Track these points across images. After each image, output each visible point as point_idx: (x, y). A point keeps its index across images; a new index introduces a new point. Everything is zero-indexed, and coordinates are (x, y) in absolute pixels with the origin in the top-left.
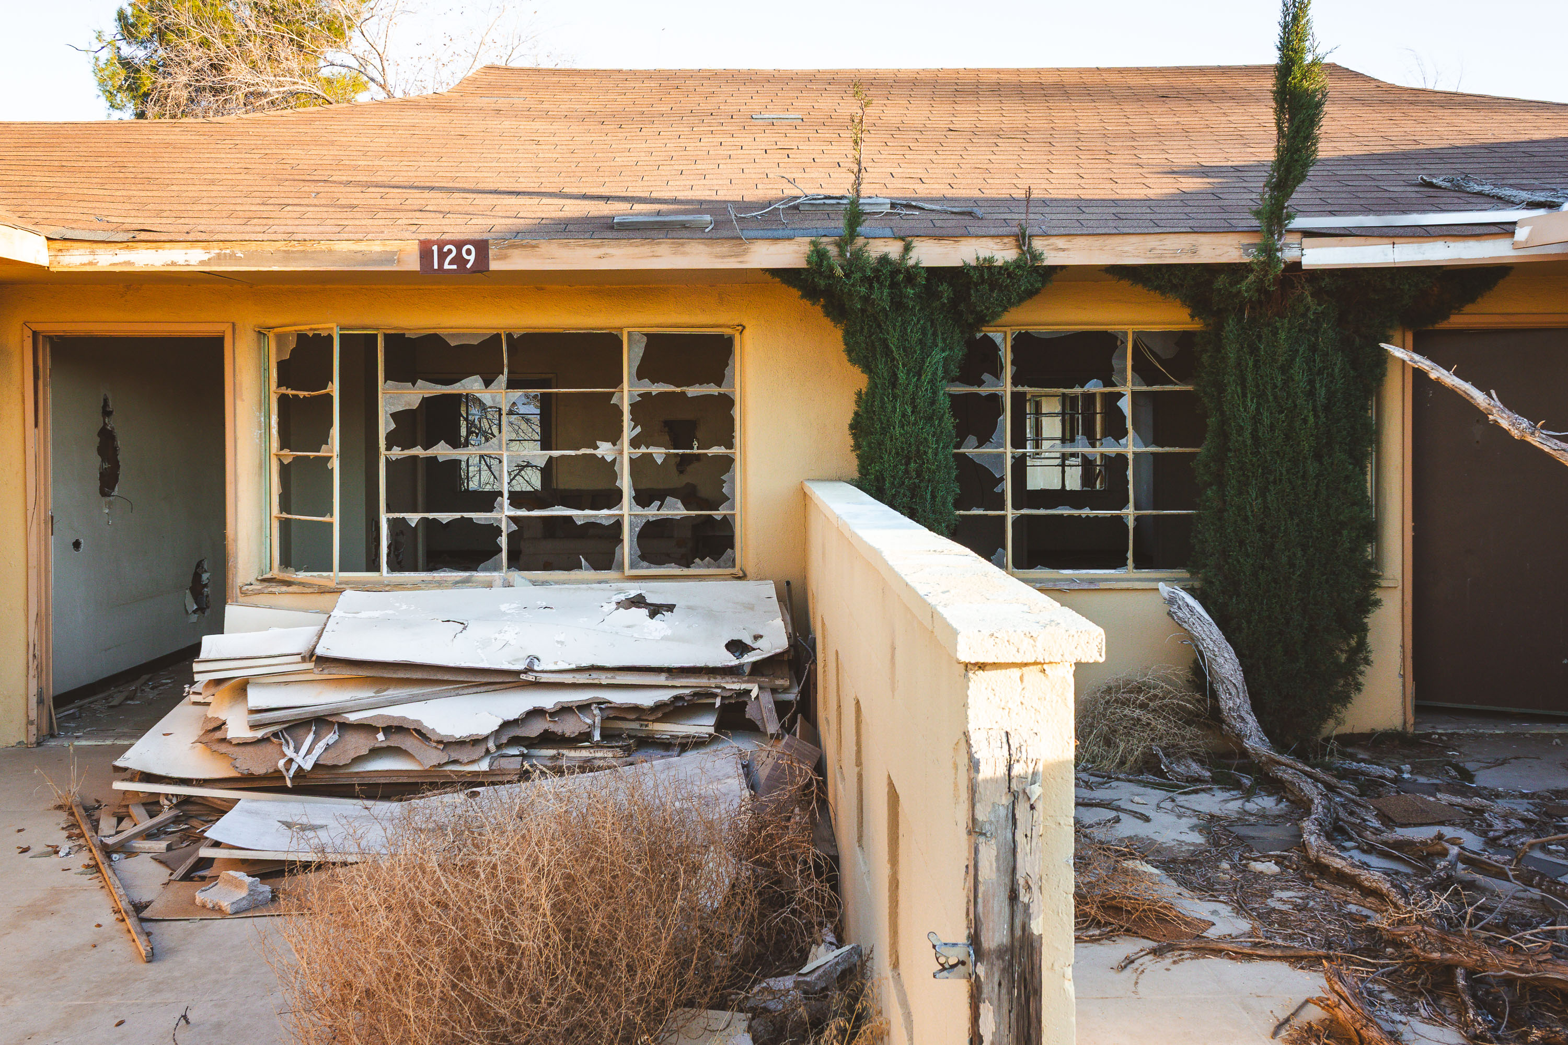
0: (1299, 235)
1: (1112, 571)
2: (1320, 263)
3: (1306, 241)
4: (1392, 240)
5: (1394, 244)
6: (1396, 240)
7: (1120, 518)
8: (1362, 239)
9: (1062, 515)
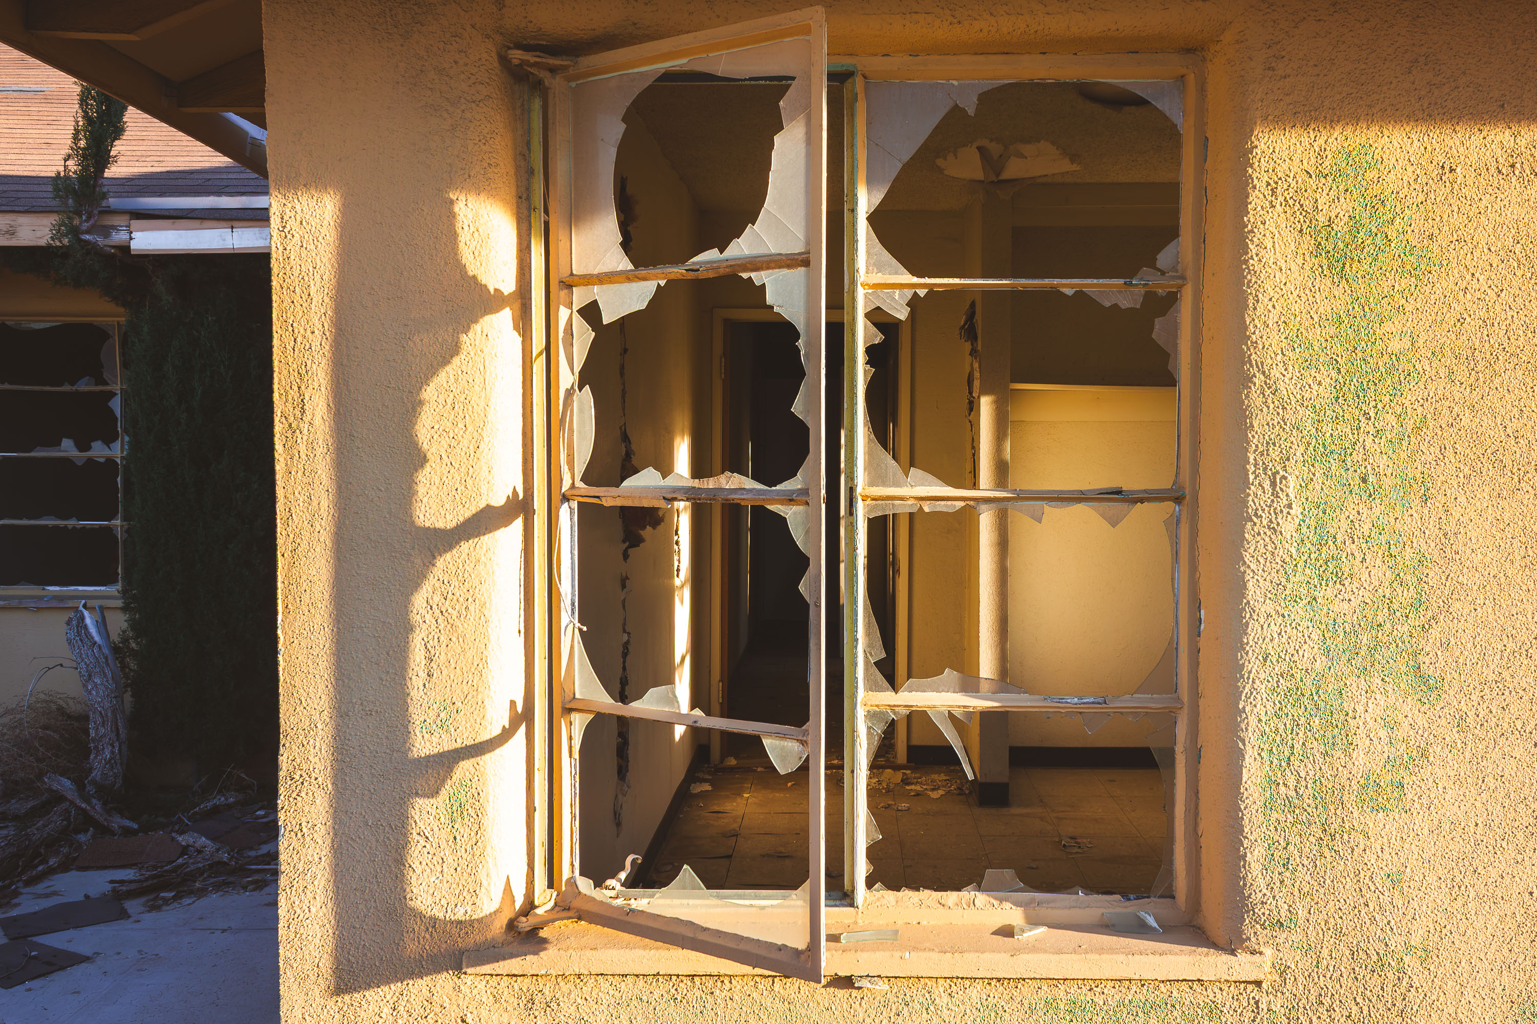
0: (127, 217)
1: (103, 588)
2: (151, 248)
3: (135, 223)
4: (230, 223)
5: (232, 228)
6: (235, 224)
7: (108, 529)
8: (196, 223)
9: (47, 526)
